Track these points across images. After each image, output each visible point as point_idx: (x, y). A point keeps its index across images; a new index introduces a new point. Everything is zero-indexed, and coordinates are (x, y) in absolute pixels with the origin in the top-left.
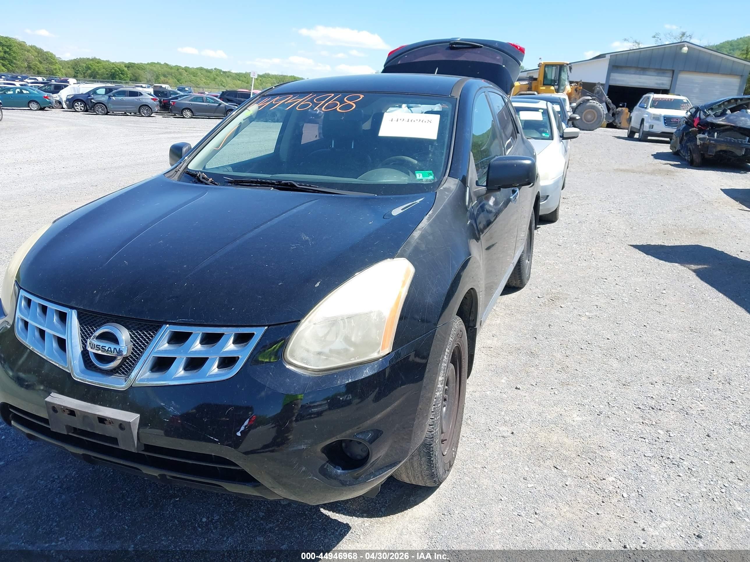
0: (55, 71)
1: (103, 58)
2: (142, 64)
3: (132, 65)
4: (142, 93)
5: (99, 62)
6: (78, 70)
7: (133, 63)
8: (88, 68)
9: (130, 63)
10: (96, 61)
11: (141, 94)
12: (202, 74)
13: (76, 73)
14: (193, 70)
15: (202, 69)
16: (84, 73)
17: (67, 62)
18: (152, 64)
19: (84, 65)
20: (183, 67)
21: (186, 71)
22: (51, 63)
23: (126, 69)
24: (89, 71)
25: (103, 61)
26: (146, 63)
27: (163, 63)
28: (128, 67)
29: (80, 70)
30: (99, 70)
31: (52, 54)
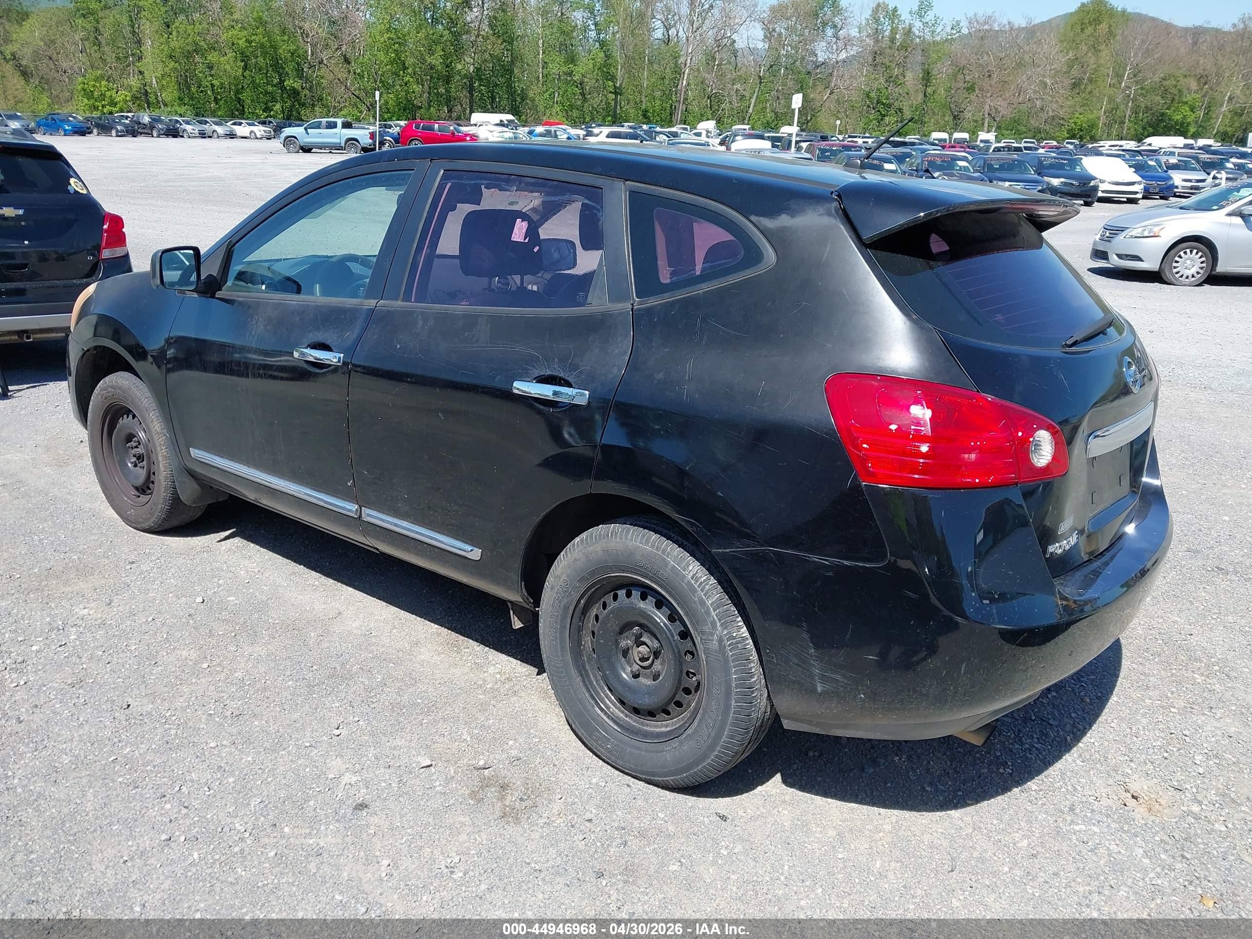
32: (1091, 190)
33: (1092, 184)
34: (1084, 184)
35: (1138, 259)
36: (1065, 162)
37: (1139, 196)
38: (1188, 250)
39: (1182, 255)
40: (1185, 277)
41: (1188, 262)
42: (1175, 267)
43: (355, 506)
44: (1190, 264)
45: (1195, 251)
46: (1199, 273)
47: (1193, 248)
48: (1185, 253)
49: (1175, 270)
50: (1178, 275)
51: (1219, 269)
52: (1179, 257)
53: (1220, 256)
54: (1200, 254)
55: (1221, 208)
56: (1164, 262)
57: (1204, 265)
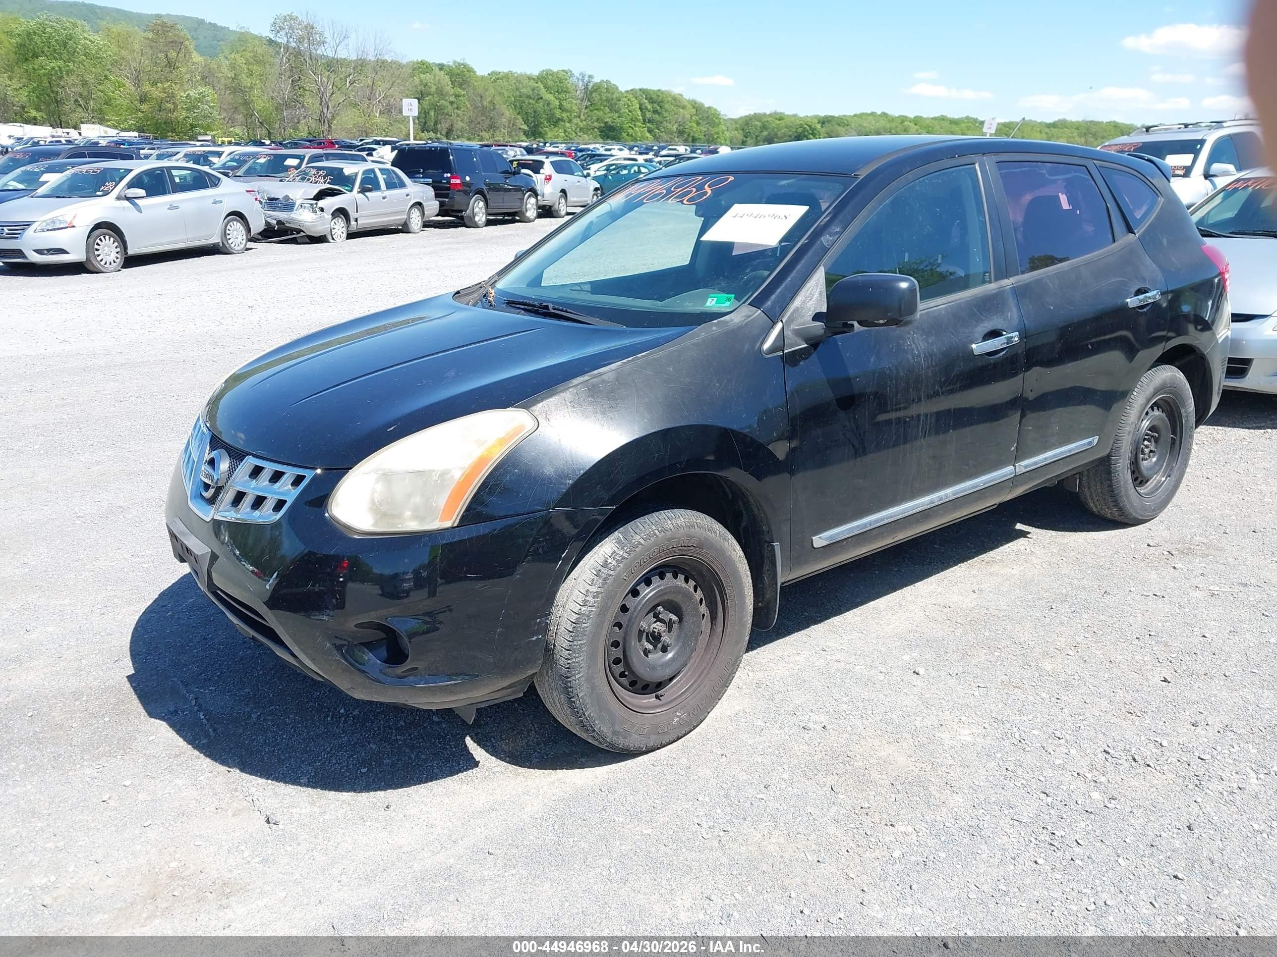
0: (716, 136)
1: (788, 111)
2: (845, 116)
3: (830, 118)
5: (780, 117)
6: (749, 132)
7: (831, 116)
8: (764, 127)
9: (826, 117)
10: (777, 117)
12: (941, 128)
13: (744, 135)
14: (928, 122)
15: (943, 120)
16: (757, 137)
17: (735, 121)
18: (861, 116)
19: (759, 124)
20: (912, 116)
21: (916, 124)
22: (714, 124)
23: (819, 126)
24: (765, 133)
25: (788, 116)
26: (852, 114)
27: (879, 113)
28: (823, 123)
29: (751, 131)
30: (780, 130)
31: (715, 110)
35: (62, 251)
38: (102, 237)
39: (99, 242)
40: (108, 263)
41: (106, 248)
42: (99, 255)
43: (1012, 467)
44: (108, 250)
45: (107, 237)
46: (117, 258)
47: (104, 235)
48: (101, 240)
49: (99, 258)
50: (103, 263)
51: (131, 252)
52: (98, 244)
53: (127, 238)
54: (112, 239)
55: (106, 194)
56: (87, 252)
57: (118, 249)
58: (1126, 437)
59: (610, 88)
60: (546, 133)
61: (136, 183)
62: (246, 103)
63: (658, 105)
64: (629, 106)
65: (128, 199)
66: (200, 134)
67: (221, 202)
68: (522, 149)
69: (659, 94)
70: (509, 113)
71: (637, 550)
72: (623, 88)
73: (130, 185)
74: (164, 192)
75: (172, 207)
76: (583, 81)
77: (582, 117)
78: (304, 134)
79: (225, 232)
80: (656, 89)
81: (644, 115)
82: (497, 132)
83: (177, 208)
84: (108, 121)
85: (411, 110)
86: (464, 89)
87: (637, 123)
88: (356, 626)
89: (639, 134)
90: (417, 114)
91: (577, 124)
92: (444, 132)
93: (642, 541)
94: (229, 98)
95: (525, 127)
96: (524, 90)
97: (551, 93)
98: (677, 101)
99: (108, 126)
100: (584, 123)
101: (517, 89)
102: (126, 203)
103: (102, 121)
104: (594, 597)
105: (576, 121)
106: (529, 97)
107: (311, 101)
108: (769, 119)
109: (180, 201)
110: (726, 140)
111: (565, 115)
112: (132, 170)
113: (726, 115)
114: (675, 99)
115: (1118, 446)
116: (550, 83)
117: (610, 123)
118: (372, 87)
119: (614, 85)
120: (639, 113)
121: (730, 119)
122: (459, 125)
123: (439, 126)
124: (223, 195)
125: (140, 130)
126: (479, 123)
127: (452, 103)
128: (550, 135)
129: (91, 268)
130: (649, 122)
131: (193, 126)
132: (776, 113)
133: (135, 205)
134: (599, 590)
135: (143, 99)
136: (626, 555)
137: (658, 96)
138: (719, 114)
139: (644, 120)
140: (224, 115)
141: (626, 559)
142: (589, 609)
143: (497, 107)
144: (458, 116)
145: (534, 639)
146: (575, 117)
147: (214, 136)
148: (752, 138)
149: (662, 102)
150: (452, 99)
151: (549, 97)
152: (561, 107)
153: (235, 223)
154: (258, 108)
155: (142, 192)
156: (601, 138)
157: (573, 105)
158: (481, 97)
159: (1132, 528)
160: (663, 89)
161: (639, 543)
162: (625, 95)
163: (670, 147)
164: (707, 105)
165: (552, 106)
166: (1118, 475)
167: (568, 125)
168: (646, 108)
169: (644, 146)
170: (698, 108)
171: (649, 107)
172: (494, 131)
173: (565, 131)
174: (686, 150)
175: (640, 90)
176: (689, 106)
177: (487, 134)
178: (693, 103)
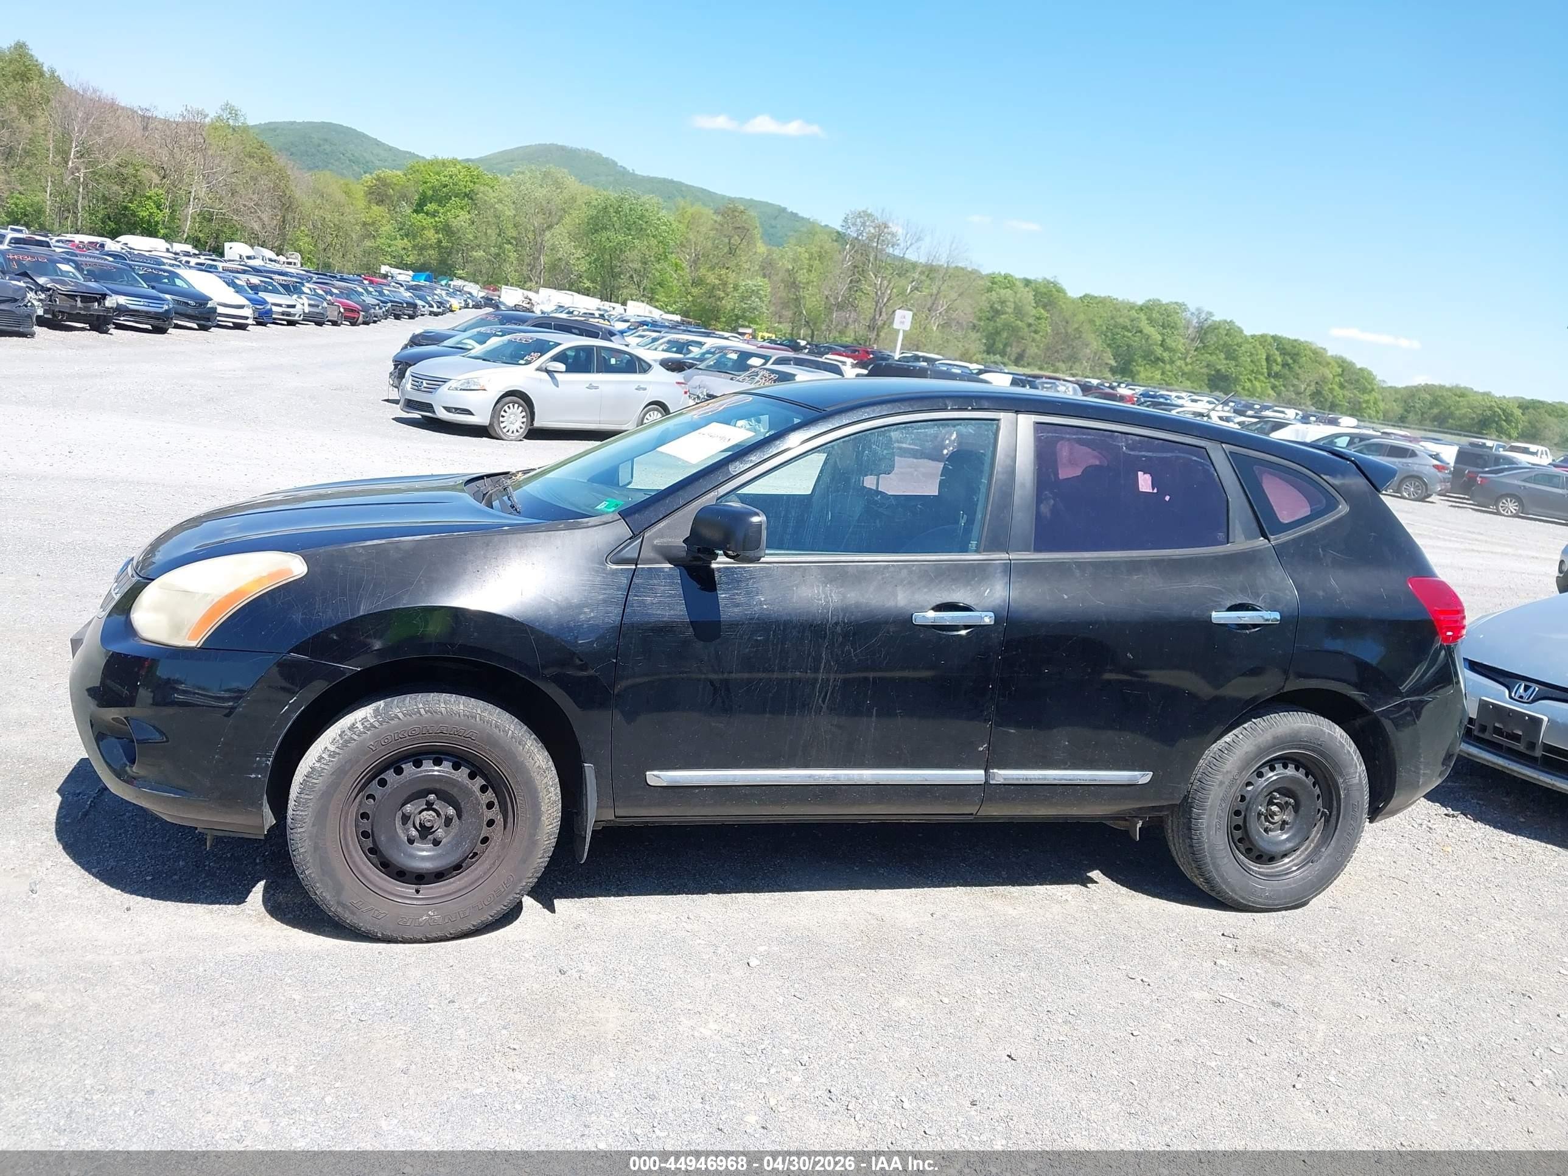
0: (1364, 405)
1: (1474, 387)
4: (1417, 452)
5: (1461, 393)
6: (1414, 407)
8: (1435, 403)
9: (1533, 401)
11: (1413, 454)
13: (1406, 411)
16: (1423, 414)
17: (1396, 390)
22: (1364, 390)
23: (1518, 412)
24: (1436, 411)
25: (1472, 392)
28: (1526, 408)
29: (1417, 405)
30: (1458, 409)
31: (1370, 373)
32: (209, 313)
33: (209, 306)
34: (201, 305)
35: (468, 412)
36: (166, 274)
37: (250, 321)
38: (511, 405)
39: (507, 409)
40: (510, 431)
41: (512, 416)
42: (502, 422)
43: (982, 772)
44: (514, 419)
45: (516, 406)
46: (521, 428)
47: (514, 403)
48: (509, 407)
49: (502, 425)
50: (505, 430)
51: (537, 424)
52: (505, 411)
53: (536, 410)
54: (521, 408)
55: (528, 363)
56: (492, 417)
57: (525, 420)
58: (1216, 787)
59: (1231, 330)
60: (1138, 372)
61: (560, 358)
62: (797, 300)
63: (1291, 358)
64: (1252, 354)
65: (547, 371)
66: (743, 326)
67: (645, 389)
68: (1076, 386)
69: (1295, 344)
70: (1095, 343)
71: (392, 722)
72: (1248, 332)
73: (556, 359)
74: (586, 370)
75: (591, 387)
76: (1198, 318)
77: (1188, 360)
78: (848, 340)
79: (642, 421)
80: (1292, 337)
81: (1269, 368)
82: (1077, 365)
83: (597, 388)
84: (657, 301)
85: (903, 323)
86: (1048, 311)
87: (1259, 376)
88: (113, 719)
89: (1259, 390)
90: (908, 328)
91: (1180, 367)
92: (1013, 358)
93: (400, 715)
94: (783, 293)
95: (1113, 363)
96: (1121, 320)
97: (1154, 327)
98: (1317, 356)
99: (656, 307)
100: (1190, 367)
101: (1112, 318)
102: (545, 375)
103: (651, 301)
104: (330, 756)
105: (1179, 363)
106: (1125, 328)
107: (866, 306)
108: (1445, 394)
109: (601, 382)
110: (1377, 412)
111: (1166, 355)
112: (560, 344)
113: (1384, 381)
114: (1315, 352)
115: (1202, 796)
116: (1155, 315)
117: (1223, 370)
118: (935, 297)
119: (1239, 328)
120: (1264, 363)
121: (1391, 387)
122: (1032, 350)
123: (1008, 349)
124: (650, 383)
125: (685, 314)
126: (1057, 352)
127: (1030, 325)
128: (1142, 375)
129: (493, 434)
130: (1273, 377)
131: (738, 317)
132: (1457, 387)
133: (553, 378)
134: (337, 750)
135: (697, 282)
136: (377, 724)
137: (1294, 347)
138: (1374, 379)
139: (1269, 375)
140: (772, 309)
141: (375, 727)
142: (323, 766)
143: (1084, 336)
144: (1034, 340)
145: (253, 776)
146: (1180, 358)
147: (755, 330)
148: (1416, 414)
149: (1298, 354)
150: (1031, 321)
151: (1149, 330)
152: (1163, 344)
153: (656, 412)
154: (809, 305)
155: (562, 367)
156: (1210, 388)
157: (1179, 343)
158: (1067, 323)
159: (1234, 913)
160: (1302, 339)
161: (397, 717)
162: (1251, 340)
163: (1276, 408)
164: (1359, 366)
165: (1150, 342)
166: (1200, 834)
167: (1168, 367)
168: (1275, 361)
169: (1243, 402)
170: (1345, 367)
171: (1279, 360)
172: (1074, 363)
173: (1163, 373)
174: (1297, 414)
175: (1273, 337)
176: (1333, 363)
177: (1063, 365)
178: (1340, 361)
